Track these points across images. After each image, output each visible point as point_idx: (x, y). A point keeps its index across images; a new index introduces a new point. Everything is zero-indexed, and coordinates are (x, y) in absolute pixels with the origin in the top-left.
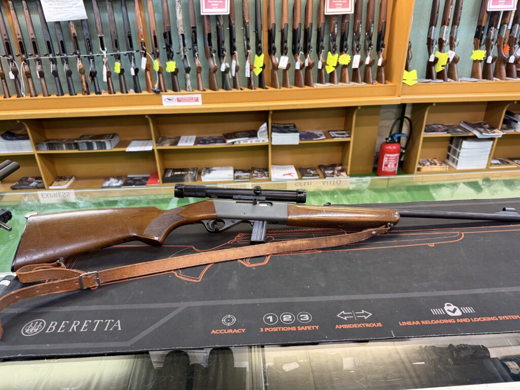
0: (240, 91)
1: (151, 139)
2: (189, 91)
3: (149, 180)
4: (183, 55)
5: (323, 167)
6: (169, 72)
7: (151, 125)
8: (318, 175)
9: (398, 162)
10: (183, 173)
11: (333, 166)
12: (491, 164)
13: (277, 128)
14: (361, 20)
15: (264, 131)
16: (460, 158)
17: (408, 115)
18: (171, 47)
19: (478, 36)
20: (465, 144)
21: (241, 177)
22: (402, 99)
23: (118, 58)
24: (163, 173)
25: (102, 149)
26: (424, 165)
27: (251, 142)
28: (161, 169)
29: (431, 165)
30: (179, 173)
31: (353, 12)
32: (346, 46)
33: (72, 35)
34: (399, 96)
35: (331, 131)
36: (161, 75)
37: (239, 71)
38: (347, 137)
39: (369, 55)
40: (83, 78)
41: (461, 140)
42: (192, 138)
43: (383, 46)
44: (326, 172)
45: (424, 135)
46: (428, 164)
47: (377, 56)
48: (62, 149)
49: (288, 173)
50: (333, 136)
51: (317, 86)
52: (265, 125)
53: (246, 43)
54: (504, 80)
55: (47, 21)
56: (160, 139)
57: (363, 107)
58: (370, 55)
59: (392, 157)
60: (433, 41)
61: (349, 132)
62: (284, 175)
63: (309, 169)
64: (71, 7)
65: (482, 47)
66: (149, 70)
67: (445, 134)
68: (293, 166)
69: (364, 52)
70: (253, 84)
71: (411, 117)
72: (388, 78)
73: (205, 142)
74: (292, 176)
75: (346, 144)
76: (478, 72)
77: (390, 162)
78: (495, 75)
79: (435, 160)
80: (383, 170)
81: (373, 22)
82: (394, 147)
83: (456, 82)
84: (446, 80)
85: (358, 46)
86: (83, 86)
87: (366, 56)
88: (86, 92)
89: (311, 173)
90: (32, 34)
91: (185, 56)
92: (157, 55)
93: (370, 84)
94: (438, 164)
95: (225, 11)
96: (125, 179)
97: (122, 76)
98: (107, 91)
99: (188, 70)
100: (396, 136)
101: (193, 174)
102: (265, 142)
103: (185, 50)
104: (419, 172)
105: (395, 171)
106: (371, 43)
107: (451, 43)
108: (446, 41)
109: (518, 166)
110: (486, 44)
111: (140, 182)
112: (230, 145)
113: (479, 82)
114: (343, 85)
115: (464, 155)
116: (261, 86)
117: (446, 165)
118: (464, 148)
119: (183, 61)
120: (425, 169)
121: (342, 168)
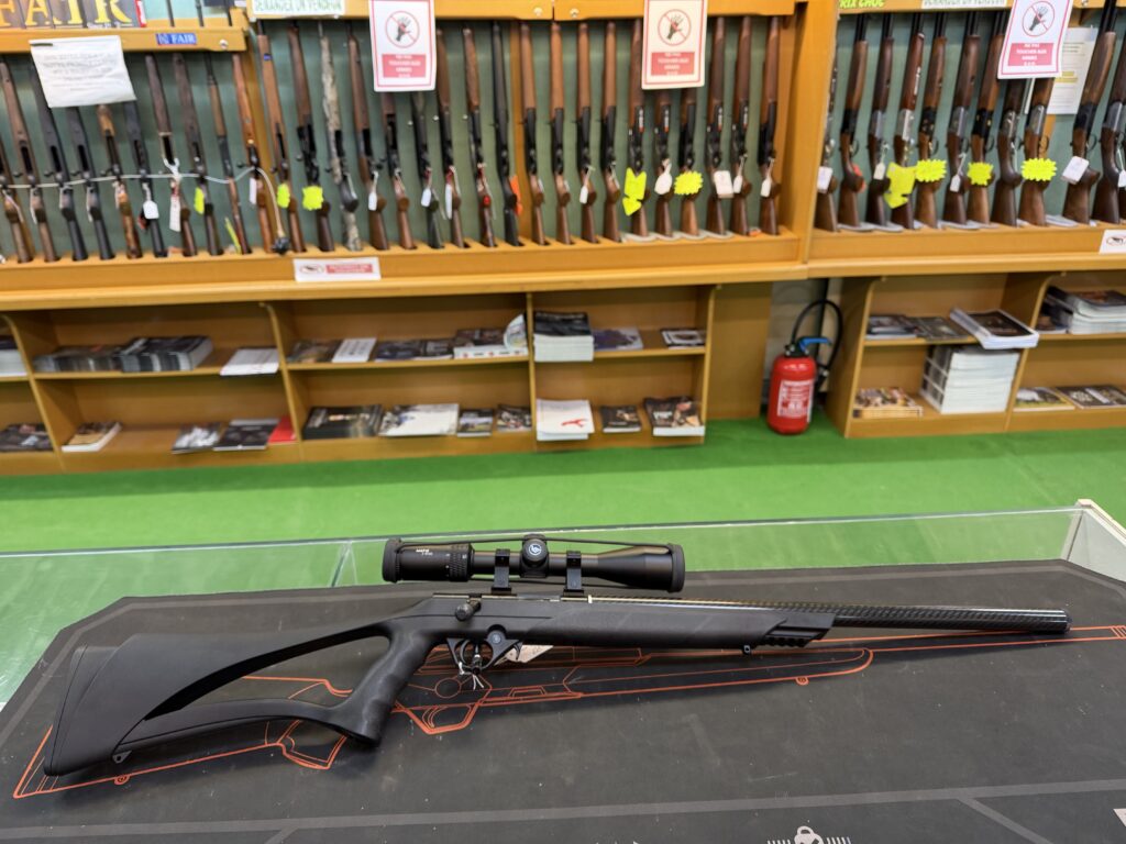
0: (463, 250)
1: (274, 347)
2: (356, 249)
3: (275, 433)
4: (340, 174)
5: (651, 403)
6: (310, 208)
7: (274, 320)
8: (638, 424)
9: (811, 397)
11: (671, 402)
12: (1018, 401)
13: (547, 321)
14: (722, 97)
15: (518, 333)
16: (947, 389)
17: (833, 297)
18: (314, 156)
19: (980, 130)
20: (958, 360)
21: (473, 426)
22: (811, 270)
23: (202, 181)
24: (304, 417)
25: (171, 369)
26: (868, 403)
27: (492, 354)
28: (297, 410)
29: (883, 402)
30: (340, 417)
31: (702, 83)
32: (691, 155)
33: (104, 134)
34: (805, 263)
35: (666, 330)
36: (293, 217)
37: (461, 208)
38: (699, 345)
39: (740, 173)
40: (128, 221)
42: (366, 344)
43: (772, 153)
44: (657, 415)
45: (865, 340)
46: (879, 400)
47: (758, 175)
48: (87, 368)
49: (574, 418)
50: (668, 342)
51: (628, 240)
52: (519, 320)
53: (473, 147)
54: (1041, 225)
55: (50, 106)
56: (298, 345)
57: (725, 285)
58: (743, 174)
59: (798, 387)
60: (880, 141)
61: (702, 332)
62: (564, 424)
63: (620, 408)
64: (100, 76)
65: (988, 155)
66: (265, 207)
67: (911, 340)
68: (587, 403)
69: (729, 166)
70: (489, 234)
71: (842, 301)
72: (784, 219)
73: (394, 352)
74: (581, 426)
75: (697, 359)
76: (979, 207)
77: (795, 399)
78: (1021, 216)
79: (896, 394)
80: (779, 413)
81: (747, 103)
82: (802, 367)
83: (932, 231)
84: (910, 225)
85: (716, 154)
86: (127, 239)
87: (735, 176)
88: (133, 252)
89: (623, 420)
90: (20, 133)
91: (345, 178)
92: (283, 175)
93: (742, 235)
94: (900, 401)
95: (426, 82)
96: (224, 430)
97: (209, 220)
98: (180, 250)
99: (351, 206)
100: (806, 341)
101: (369, 420)
102: (521, 355)
103: (345, 164)
104: (857, 420)
105: (805, 417)
106: (743, 147)
107: (921, 146)
108: (909, 142)
109: (1077, 408)
110: (998, 147)
111: (255, 436)
112: (445, 360)
113: (983, 230)
114: (682, 238)
115: (957, 383)
116: (510, 237)
117: (919, 404)
118: (956, 370)
119: (339, 186)
120: (870, 413)
121: (692, 406)
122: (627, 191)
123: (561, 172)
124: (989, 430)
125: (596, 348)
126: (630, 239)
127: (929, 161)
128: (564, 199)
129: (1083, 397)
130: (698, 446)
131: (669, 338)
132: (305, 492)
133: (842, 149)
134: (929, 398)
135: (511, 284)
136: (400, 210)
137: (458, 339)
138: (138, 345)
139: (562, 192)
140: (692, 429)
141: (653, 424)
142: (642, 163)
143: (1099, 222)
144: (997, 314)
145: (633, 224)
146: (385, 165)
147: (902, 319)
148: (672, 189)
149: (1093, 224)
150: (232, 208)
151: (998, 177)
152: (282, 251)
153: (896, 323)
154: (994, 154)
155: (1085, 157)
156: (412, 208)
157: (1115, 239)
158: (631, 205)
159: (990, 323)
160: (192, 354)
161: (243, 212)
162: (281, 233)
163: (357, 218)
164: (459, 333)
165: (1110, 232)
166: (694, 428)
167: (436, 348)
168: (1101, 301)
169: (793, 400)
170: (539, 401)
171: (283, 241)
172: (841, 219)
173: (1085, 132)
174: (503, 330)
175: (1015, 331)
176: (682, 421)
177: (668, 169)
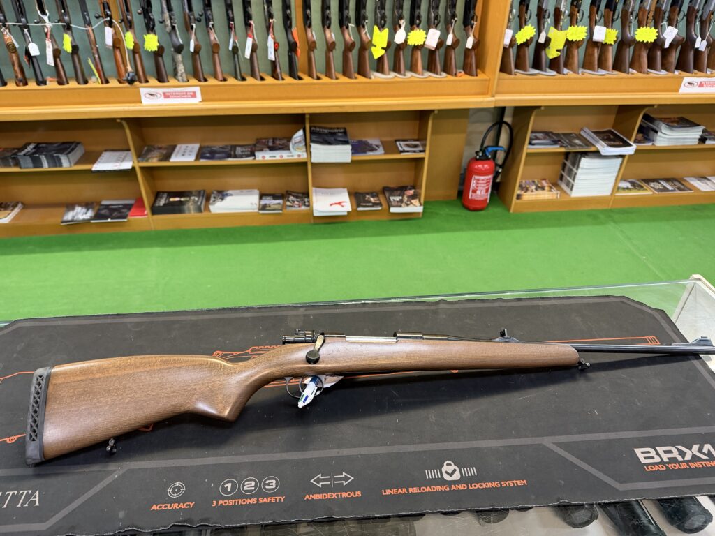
0: (260, 82)
1: (129, 150)
2: (183, 81)
3: (133, 210)
4: (170, 25)
5: (387, 190)
6: (150, 50)
7: (128, 131)
8: (380, 204)
9: (490, 186)
10: (182, 199)
11: (401, 189)
12: (619, 188)
13: (319, 134)
15: (300, 142)
16: (576, 181)
17: (508, 119)
18: (151, 12)
20: (585, 162)
21: (270, 206)
22: (496, 101)
23: (68, 28)
24: (153, 199)
25: (56, 166)
26: (527, 190)
27: (282, 156)
28: (147, 193)
29: (536, 189)
30: (177, 199)
32: (419, 17)
34: (493, 96)
35: (399, 140)
36: (137, 56)
37: (258, 51)
38: (421, 151)
39: (451, 31)
40: (15, 58)
41: (579, 156)
42: (193, 148)
43: (474, 18)
44: (392, 198)
45: (527, 149)
46: (534, 187)
47: (465, 34)
49: (337, 202)
50: (401, 149)
51: (375, 77)
52: (301, 133)
53: (266, 7)
54: (644, 73)
56: (145, 148)
57: (440, 111)
58: (453, 32)
59: (483, 180)
60: (546, 11)
61: (422, 142)
62: (331, 205)
63: (368, 194)
65: (614, 23)
66: (119, 48)
67: (557, 149)
68: (346, 190)
69: (444, 26)
70: (278, 70)
71: (513, 121)
73: (212, 154)
74: (343, 206)
75: (419, 161)
76: (606, 60)
77: (480, 188)
78: (632, 65)
79: (544, 182)
80: (470, 197)
82: (486, 166)
83: (575, 75)
84: (561, 71)
85: (436, 18)
86: (15, 70)
87: (448, 33)
88: (20, 81)
89: (370, 202)
91: (173, 28)
92: (129, 24)
93: (452, 75)
94: (547, 188)
96: (97, 208)
97: (75, 57)
98: (56, 79)
99: (179, 49)
100: (490, 149)
101: (198, 201)
102: (301, 157)
103: (173, 17)
104: (518, 201)
105: (486, 199)
106: (455, 12)
107: (571, 15)
108: (565, 12)
109: (654, 193)
110: (621, 18)
111: (118, 212)
112: (249, 160)
113: (608, 76)
114: (412, 76)
115: (582, 177)
116: (293, 74)
117: (558, 190)
118: (583, 168)
119: (170, 34)
120: (527, 196)
121: (414, 192)
122: (374, 42)
123: (329, 27)
124: (600, 207)
125: (352, 153)
126: (376, 76)
127: (576, 26)
128: (331, 47)
129: (658, 186)
130: (419, 218)
131: (401, 147)
132: (157, 251)
133: (520, 17)
134: (564, 186)
135: (295, 108)
136: (214, 53)
137: (258, 145)
138: (30, 148)
139: (330, 41)
140: (415, 208)
141: (390, 205)
142: (385, 22)
143: (680, 71)
144: (610, 132)
145: (379, 65)
146: (203, 18)
147: (550, 134)
148: (406, 41)
149: (677, 73)
150: (92, 49)
151: (620, 39)
152: (131, 82)
153: (547, 137)
154: (618, 23)
155: (676, 27)
156: (222, 51)
157: (690, 83)
158: (377, 52)
159: (605, 138)
160: (70, 155)
161: (99, 51)
162: (130, 69)
163: (183, 58)
164: (258, 141)
165: (686, 80)
166: (416, 208)
167: (242, 152)
168: (675, 124)
169: (478, 188)
170: (314, 189)
171: (131, 74)
172: (517, 67)
173: (678, 9)
174: (289, 139)
175: (621, 144)
176: (409, 203)
177: (403, 26)
